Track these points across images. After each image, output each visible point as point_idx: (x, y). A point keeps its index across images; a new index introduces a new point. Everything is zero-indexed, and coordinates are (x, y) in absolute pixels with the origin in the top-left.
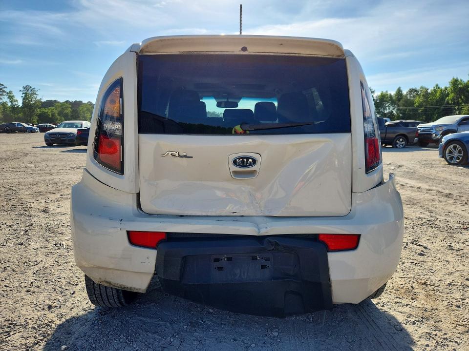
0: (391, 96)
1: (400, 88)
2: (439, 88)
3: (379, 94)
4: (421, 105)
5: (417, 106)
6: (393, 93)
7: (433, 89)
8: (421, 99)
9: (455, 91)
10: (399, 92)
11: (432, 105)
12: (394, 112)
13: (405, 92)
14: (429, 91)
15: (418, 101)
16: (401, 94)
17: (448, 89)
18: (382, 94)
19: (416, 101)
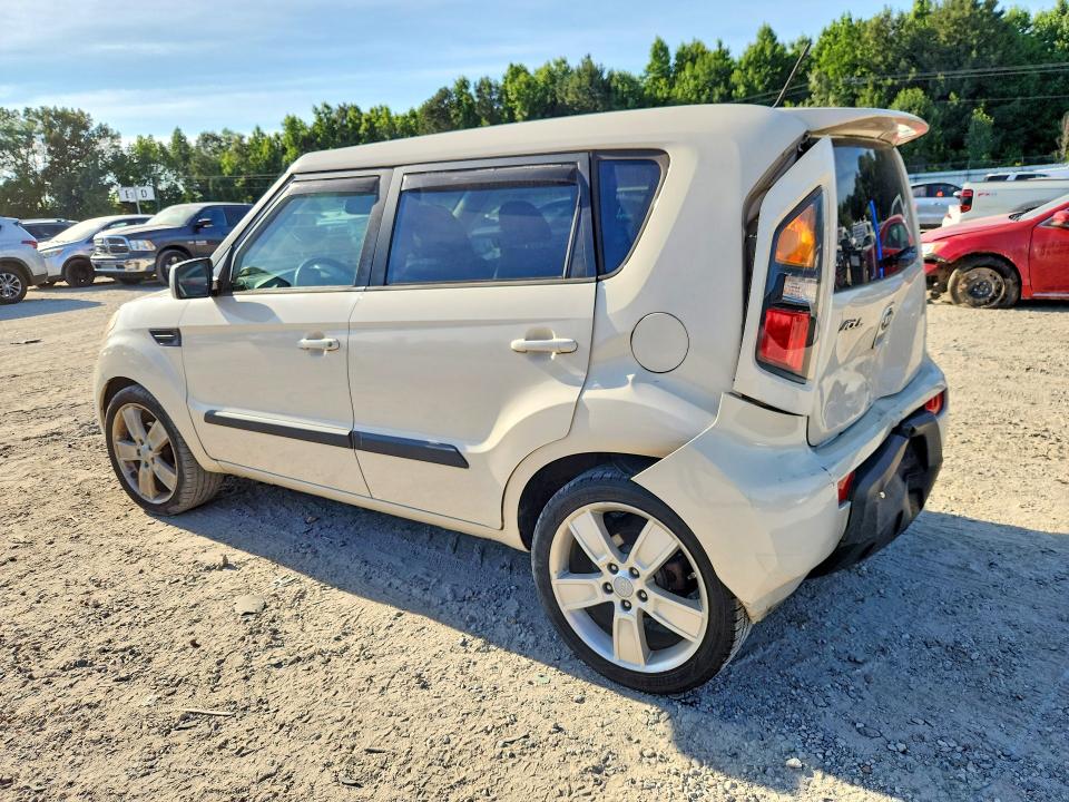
0: (162, 148)
1: (178, 131)
2: (263, 135)
3: (134, 141)
4: (237, 172)
5: (229, 174)
6: (165, 139)
7: (252, 136)
8: (235, 159)
9: (296, 144)
10: (179, 139)
11: (259, 172)
12: (181, 188)
13: (192, 140)
14: (246, 141)
15: (227, 161)
16: (187, 146)
17: (282, 138)
18: (140, 142)
19: (225, 161)
